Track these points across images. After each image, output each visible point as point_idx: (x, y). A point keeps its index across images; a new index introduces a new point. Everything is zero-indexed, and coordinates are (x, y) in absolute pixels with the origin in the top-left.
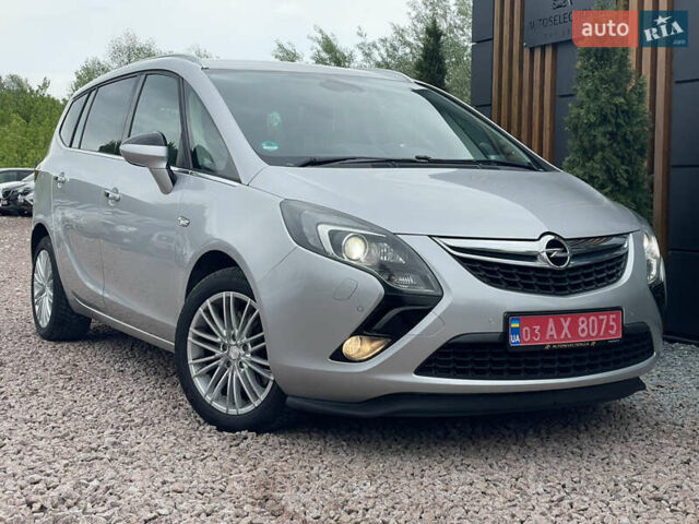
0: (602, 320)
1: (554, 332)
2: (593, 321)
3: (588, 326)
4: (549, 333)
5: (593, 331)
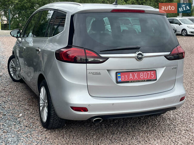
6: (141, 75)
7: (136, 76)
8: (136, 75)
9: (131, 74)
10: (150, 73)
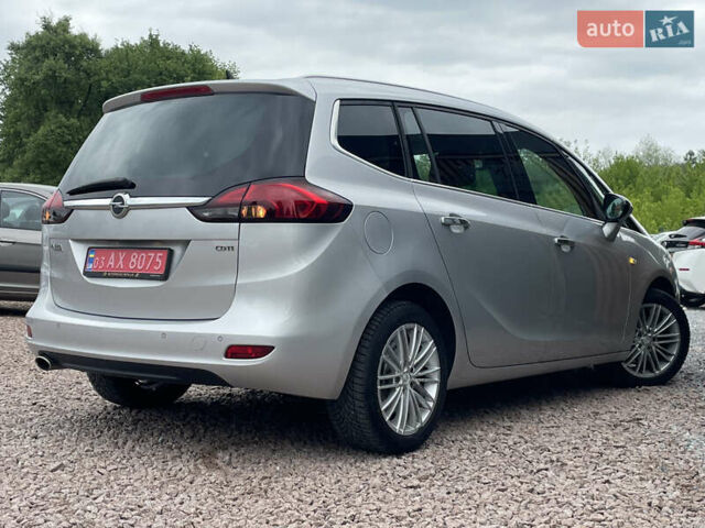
6: (133, 260)
7: (121, 262)
8: (121, 258)
9: (113, 256)
10: (153, 255)
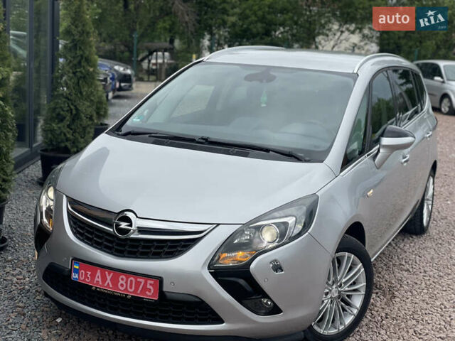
0: (141, 282)
1: (100, 280)
2: (131, 281)
3: (126, 282)
4: (96, 279)
5: (131, 288)
